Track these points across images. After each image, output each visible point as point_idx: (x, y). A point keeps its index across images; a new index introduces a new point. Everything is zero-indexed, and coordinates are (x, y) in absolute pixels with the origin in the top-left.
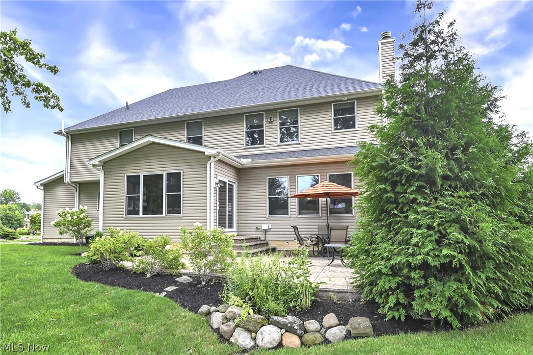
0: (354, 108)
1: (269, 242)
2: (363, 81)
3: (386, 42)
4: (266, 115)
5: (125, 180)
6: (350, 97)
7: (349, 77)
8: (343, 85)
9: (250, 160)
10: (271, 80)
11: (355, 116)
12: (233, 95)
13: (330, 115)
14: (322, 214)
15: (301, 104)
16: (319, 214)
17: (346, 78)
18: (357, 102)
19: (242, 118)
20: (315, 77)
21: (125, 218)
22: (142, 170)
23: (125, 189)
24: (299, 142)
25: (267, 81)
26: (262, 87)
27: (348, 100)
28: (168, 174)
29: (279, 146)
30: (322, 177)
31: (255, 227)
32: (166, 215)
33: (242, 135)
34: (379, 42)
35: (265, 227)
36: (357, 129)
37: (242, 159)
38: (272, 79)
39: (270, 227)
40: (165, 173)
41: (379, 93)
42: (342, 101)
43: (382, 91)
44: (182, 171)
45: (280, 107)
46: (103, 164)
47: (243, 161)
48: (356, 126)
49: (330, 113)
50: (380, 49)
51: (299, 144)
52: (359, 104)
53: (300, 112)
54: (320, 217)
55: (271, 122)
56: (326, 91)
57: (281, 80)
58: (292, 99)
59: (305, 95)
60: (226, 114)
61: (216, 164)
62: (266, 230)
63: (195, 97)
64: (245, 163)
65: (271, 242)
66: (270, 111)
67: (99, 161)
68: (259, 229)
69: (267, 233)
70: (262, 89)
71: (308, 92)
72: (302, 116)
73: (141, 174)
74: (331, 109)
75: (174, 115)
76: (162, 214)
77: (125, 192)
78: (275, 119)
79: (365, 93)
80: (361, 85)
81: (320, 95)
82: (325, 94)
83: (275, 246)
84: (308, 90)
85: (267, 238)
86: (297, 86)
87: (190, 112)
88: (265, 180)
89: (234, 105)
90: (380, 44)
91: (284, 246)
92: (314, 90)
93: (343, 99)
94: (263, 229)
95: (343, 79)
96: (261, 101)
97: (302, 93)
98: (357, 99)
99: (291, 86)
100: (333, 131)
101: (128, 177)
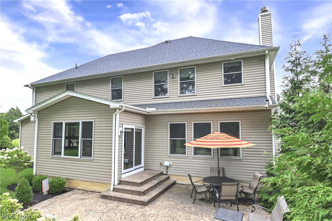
0: (240, 67)
1: (170, 176)
2: (248, 45)
3: (265, 15)
4: (170, 72)
5: (52, 126)
6: (237, 57)
7: (235, 42)
8: (231, 48)
9: (154, 109)
10: (176, 47)
11: (241, 73)
12: (147, 58)
13: (220, 72)
14: (213, 155)
15: (197, 64)
16: (211, 155)
17: (233, 43)
18: (243, 61)
19: (152, 75)
20: (209, 43)
21: (52, 157)
22: (65, 119)
23: (52, 133)
24: (195, 94)
25: (173, 47)
26: (169, 51)
27: (236, 59)
28: (83, 123)
29: (179, 97)
30: (214, 124)
31: (159, 163)
32: (81, 157)
33: (151, 88)
34: (259, 15)
35: (167, 163)
36: (243, 83)
37: (147, 109)
38: (177, 45)
39: (171, 164)
40: (81, 121)
41: (263, 54)
42: (231, 60)
43: (265, 51)
44: (93, 121)
45: (180, 66)
46: (38, 113)
47: (148, 110)
48: (243, 81)
49: (221, 70)
50: (260, 20)
51: (196, 95)
52: (245, 62)
53: (196, 70)
54: (212, 158)
55: (173, 78)
56: (217, 53)
57: (183, 46)
58: (190, 59)
59: (200, 56)
60: (139, 72)
61: (122, 115)
62: (167, 166)
63: (122, 59)
64: (151, 112)
65: (172, 176)
66: (173, 69)
67: (33, 111)
68: (162, 165)
69: (168, 168)
70: (169, 52)
71: (203, 53)
72: (198, 73)
73: (63, 122)
74: (222, 67)
75: (102, 72)
76: (78, 156)
77: (52, 136)
78: (176, 75)
79: (250, 53)
80: (246, 47)
81: (213, 56)
82: (216, 55)
83: (175, 179)
84: (203, 52)
85: (168, 173)
86: (195, 50)
87: (114, 70)
88: (167, 125)
89: (146, 64)
90: (260, 17)
91: (182, 180)
92: (208, 53)
93: (232, 59)
94: (165, 165)
95: (230, 43)
96: (166, 61)
97: (198, 54)
98: (243, 59)
99: (191, 50)
100: (223, 85)
101: (54, 123)
